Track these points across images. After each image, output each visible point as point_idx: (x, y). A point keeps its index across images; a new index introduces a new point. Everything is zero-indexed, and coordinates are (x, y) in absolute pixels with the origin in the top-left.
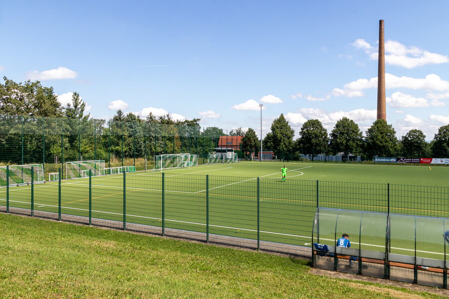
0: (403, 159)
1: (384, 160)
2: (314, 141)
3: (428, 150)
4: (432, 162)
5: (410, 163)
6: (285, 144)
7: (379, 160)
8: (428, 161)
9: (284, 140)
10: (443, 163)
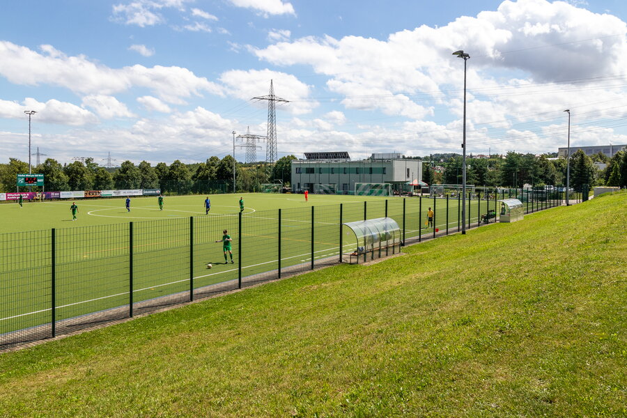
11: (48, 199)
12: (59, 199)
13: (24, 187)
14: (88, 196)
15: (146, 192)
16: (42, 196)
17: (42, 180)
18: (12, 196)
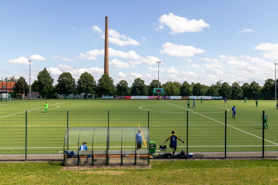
0: (117, 96)
1: (108, 97)
2: (66, 86)
3: (129, 91)
4: (131, 98)
5: (121, 99)
6: (47, 88)
7: (105, 97)
8: (129, 97)
9: (46, 85)
10: (136, 98)
11: (165, 99)
12: (169, 99)
13: (156, 94)
14: (183, 98)
15: (214, 98)
16: (162, 98)
17: (163, 91)
18: (151, 97)
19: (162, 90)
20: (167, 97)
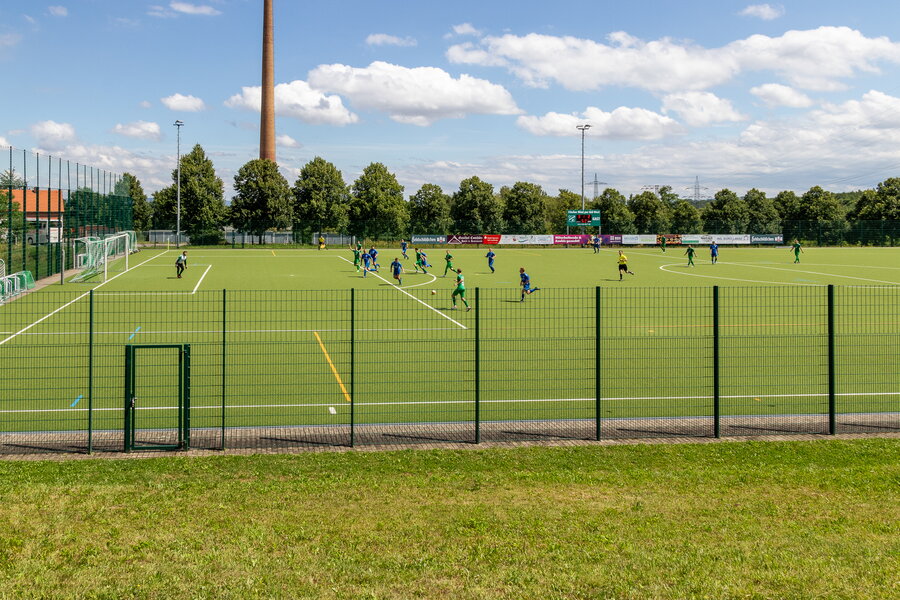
0: (457, 237)
1: (427, 240)
4: (501, 242)
5: (469, 243)
6: (211, 208)
7: (418, 240)
8: (494, 239)
9: (209, 201)
10: (517, 242)
11: (606, 245)
13: (576, 228)
15: (757, 239)
17: (598, 219)
18: (562, 239)
19: (596, 215)
20: (612, 238)
